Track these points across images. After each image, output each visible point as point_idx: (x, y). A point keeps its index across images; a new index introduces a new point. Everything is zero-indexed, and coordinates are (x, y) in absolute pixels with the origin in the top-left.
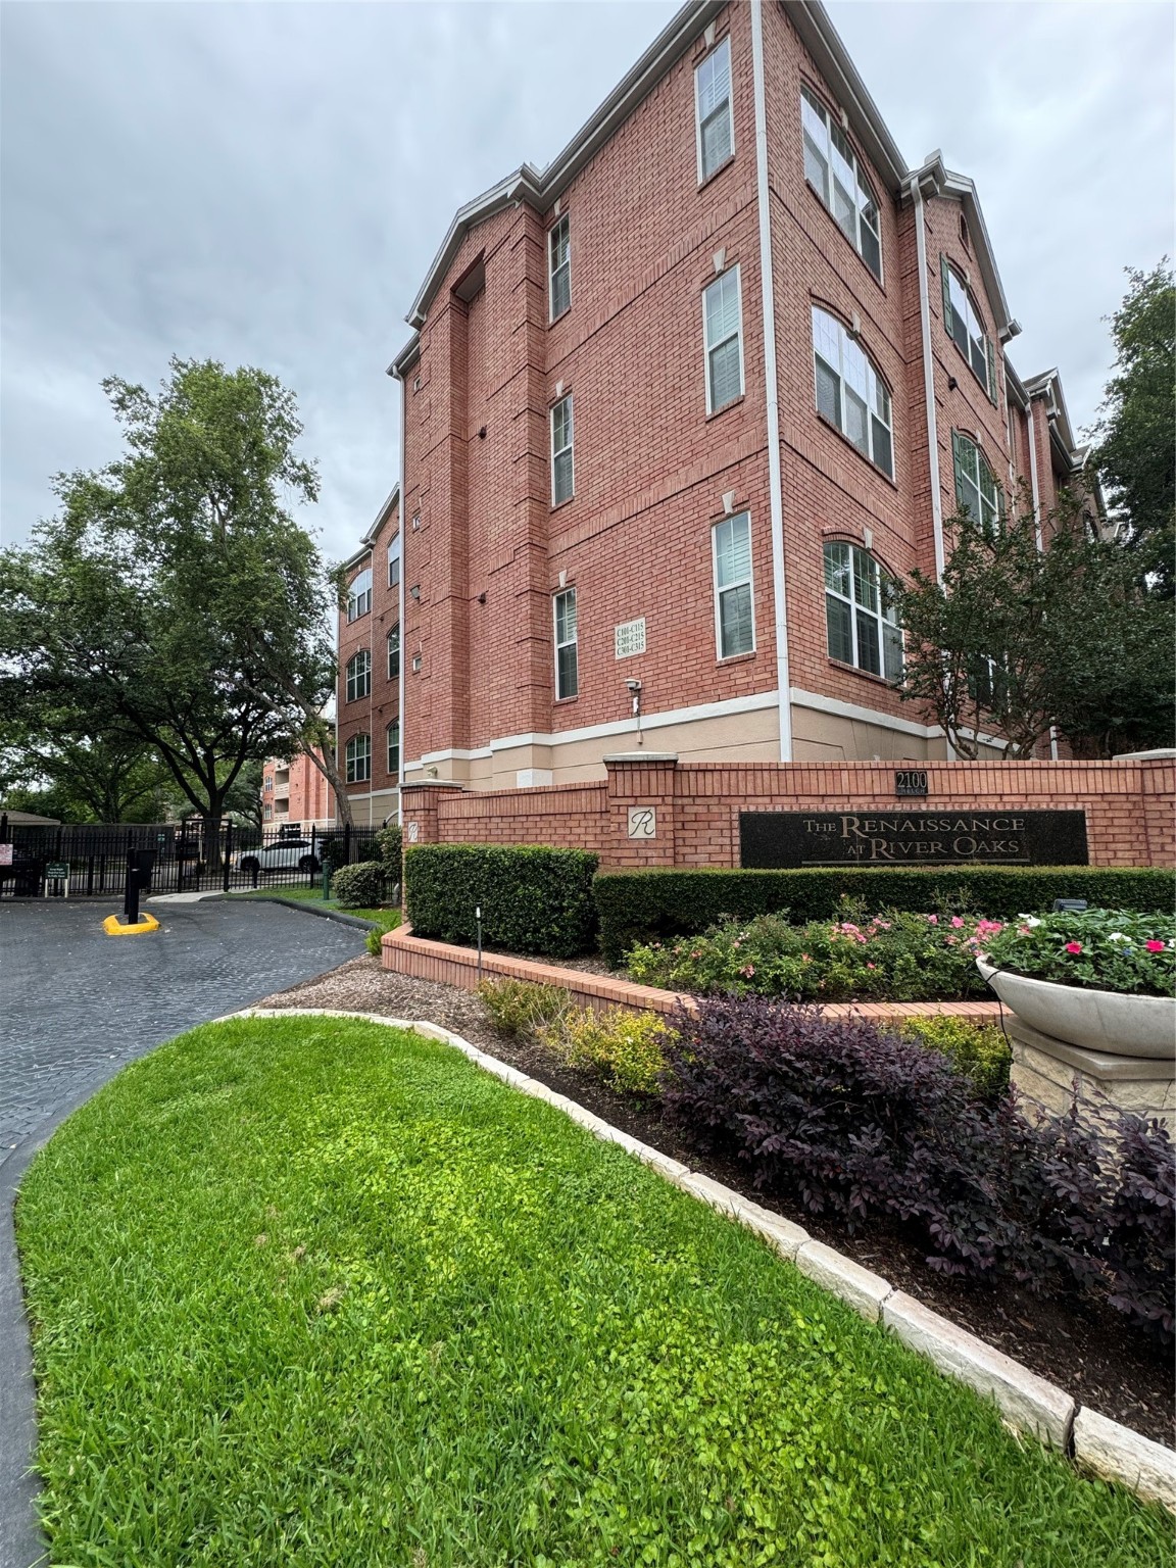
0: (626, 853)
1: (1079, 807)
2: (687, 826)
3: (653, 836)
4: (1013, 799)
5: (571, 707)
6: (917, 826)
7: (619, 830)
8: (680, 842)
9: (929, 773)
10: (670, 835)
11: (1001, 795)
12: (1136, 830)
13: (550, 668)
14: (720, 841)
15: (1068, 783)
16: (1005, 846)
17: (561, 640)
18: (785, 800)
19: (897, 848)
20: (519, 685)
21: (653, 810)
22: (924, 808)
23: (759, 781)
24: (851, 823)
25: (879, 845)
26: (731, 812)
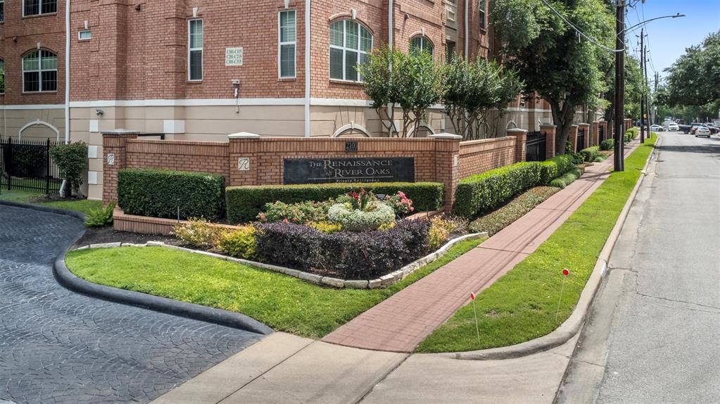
0: (237, 177)
1: (412, 156)
2: (262, 164)
3: (248, 169)
4: (389, 153)
5: (198, 86)
6: (353, 163)
7: (234, 167)
8: (259, 171)
9: (359, 143)
10: (255, 169)
11: (385, 151)
12: (432, 165)
13: (185, 62)
14: (276, 170)
15: (409, 147)
16: (385, 171)
17: (192, 47)
18: (302, 153)
19: (345, 173)
20: (166, 71)
21: (248, 159)
22: (356, 156)
23: (292, 146)
24: (327, 163)
25: (338, 171)
26: (280, 159)
